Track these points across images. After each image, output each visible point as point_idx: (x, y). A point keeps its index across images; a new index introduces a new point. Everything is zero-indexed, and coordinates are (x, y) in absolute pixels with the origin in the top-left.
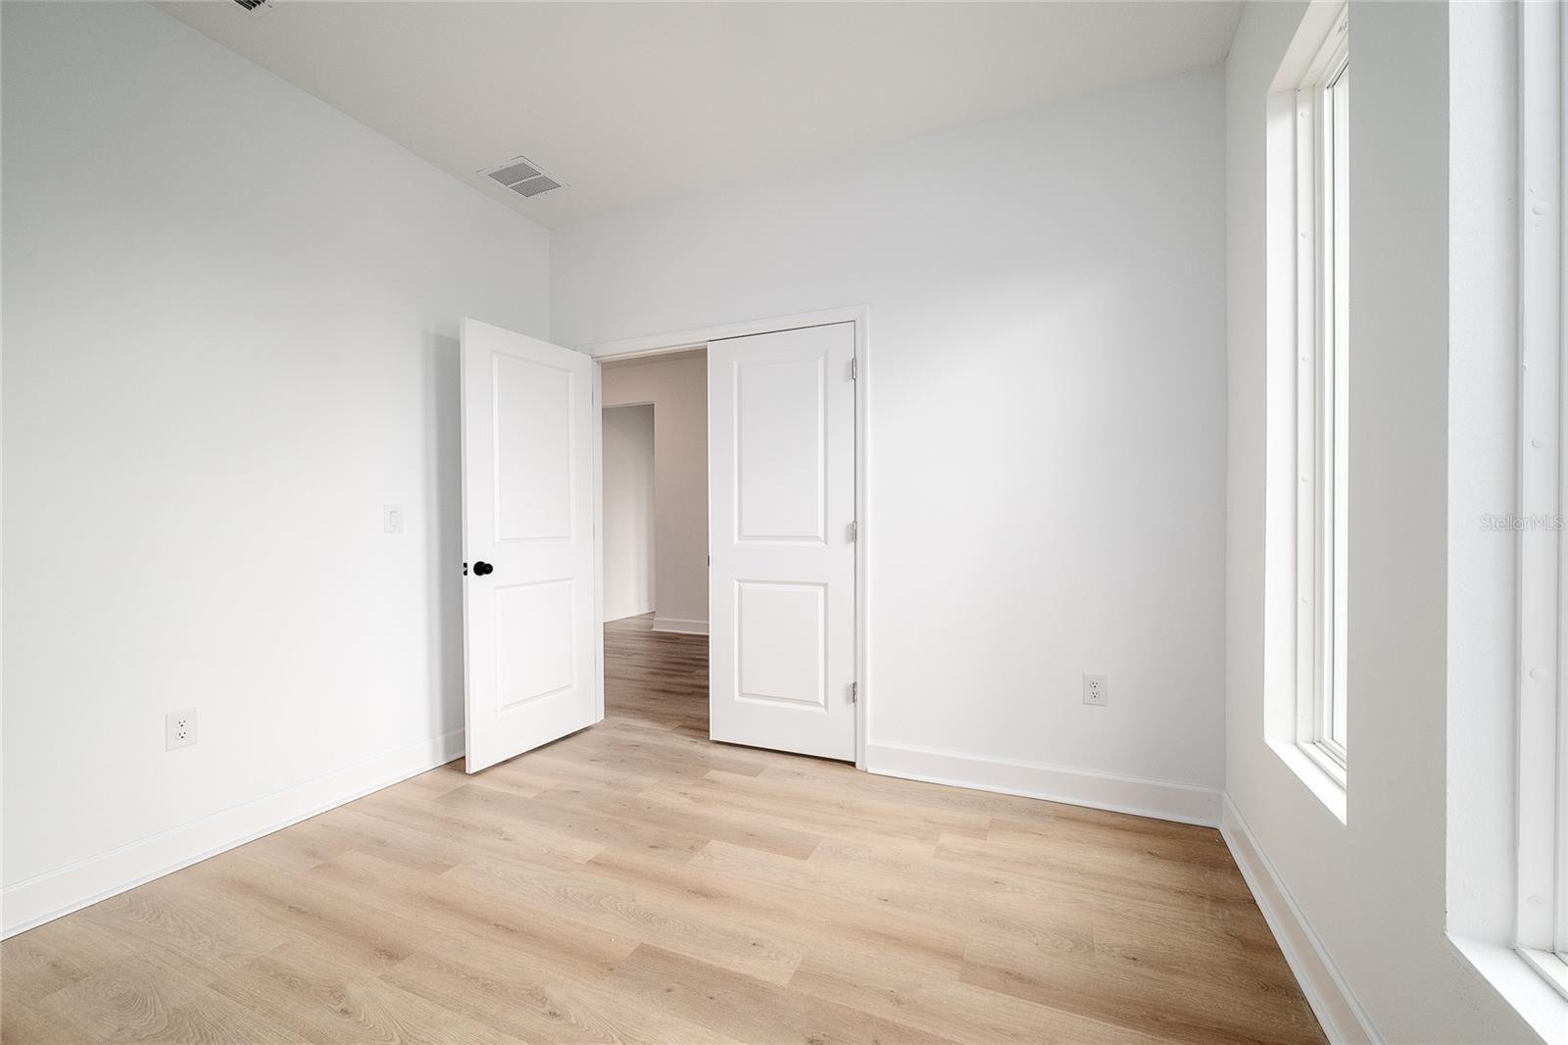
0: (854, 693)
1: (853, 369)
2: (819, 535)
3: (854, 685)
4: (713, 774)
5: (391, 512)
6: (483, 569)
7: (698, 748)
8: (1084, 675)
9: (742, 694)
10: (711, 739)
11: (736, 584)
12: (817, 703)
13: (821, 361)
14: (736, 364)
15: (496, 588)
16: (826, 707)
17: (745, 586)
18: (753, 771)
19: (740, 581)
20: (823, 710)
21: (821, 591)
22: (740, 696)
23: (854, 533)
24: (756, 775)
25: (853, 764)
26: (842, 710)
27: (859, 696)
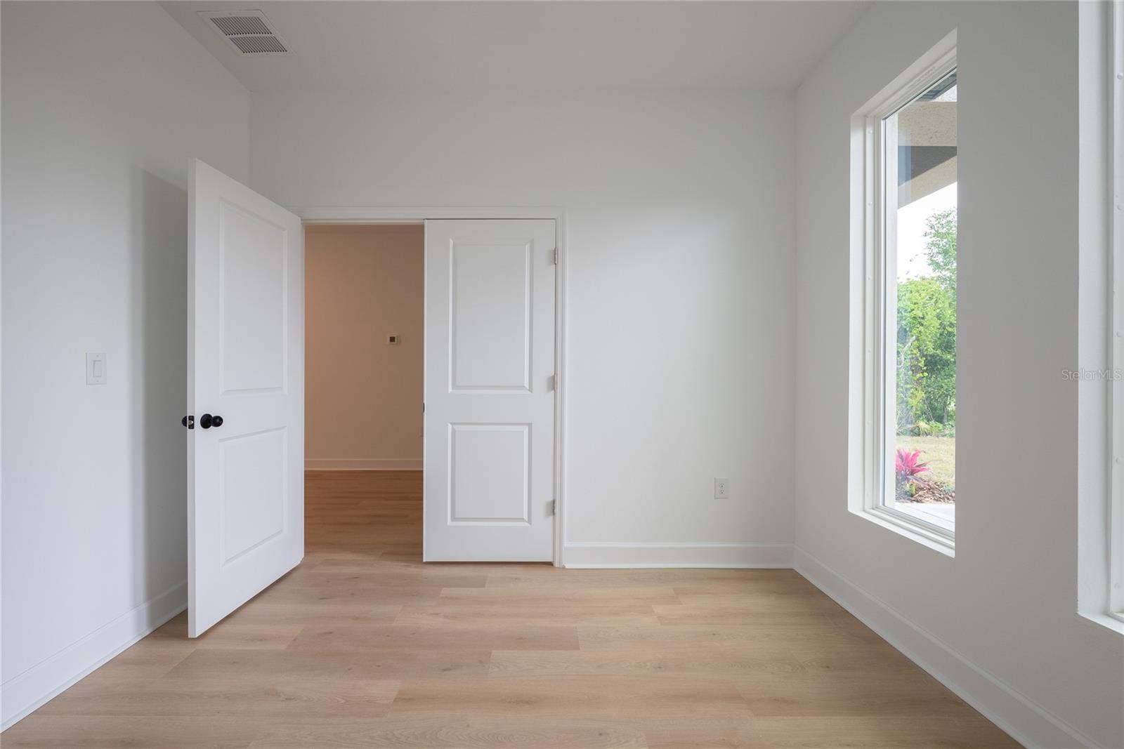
0: (552, 508)
1: (554, 257)
2: (525, 385)
3: (554, 502)
4: (445, 591)
5: (95, 361)
6: (210, 421)
7: (412, 570)
8: (715, 479)
9: (454, 518)
10: (424, 561)
11: (450, 426)
12: (522, 520)
13: (527, 247)
14: (451, 242)
15: (221, 440)
16: (530, 521)
17: (458, 428)
18: (481, 583)
19: (451, 423)
20: (527, 524)
21: (527, 428)
22: (452, 521)
23: (553, 383)
24: (483, 586)
25: (550, 564)
26: (543, 523)
27: (557, 510)
